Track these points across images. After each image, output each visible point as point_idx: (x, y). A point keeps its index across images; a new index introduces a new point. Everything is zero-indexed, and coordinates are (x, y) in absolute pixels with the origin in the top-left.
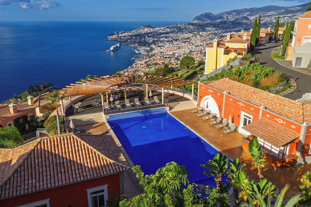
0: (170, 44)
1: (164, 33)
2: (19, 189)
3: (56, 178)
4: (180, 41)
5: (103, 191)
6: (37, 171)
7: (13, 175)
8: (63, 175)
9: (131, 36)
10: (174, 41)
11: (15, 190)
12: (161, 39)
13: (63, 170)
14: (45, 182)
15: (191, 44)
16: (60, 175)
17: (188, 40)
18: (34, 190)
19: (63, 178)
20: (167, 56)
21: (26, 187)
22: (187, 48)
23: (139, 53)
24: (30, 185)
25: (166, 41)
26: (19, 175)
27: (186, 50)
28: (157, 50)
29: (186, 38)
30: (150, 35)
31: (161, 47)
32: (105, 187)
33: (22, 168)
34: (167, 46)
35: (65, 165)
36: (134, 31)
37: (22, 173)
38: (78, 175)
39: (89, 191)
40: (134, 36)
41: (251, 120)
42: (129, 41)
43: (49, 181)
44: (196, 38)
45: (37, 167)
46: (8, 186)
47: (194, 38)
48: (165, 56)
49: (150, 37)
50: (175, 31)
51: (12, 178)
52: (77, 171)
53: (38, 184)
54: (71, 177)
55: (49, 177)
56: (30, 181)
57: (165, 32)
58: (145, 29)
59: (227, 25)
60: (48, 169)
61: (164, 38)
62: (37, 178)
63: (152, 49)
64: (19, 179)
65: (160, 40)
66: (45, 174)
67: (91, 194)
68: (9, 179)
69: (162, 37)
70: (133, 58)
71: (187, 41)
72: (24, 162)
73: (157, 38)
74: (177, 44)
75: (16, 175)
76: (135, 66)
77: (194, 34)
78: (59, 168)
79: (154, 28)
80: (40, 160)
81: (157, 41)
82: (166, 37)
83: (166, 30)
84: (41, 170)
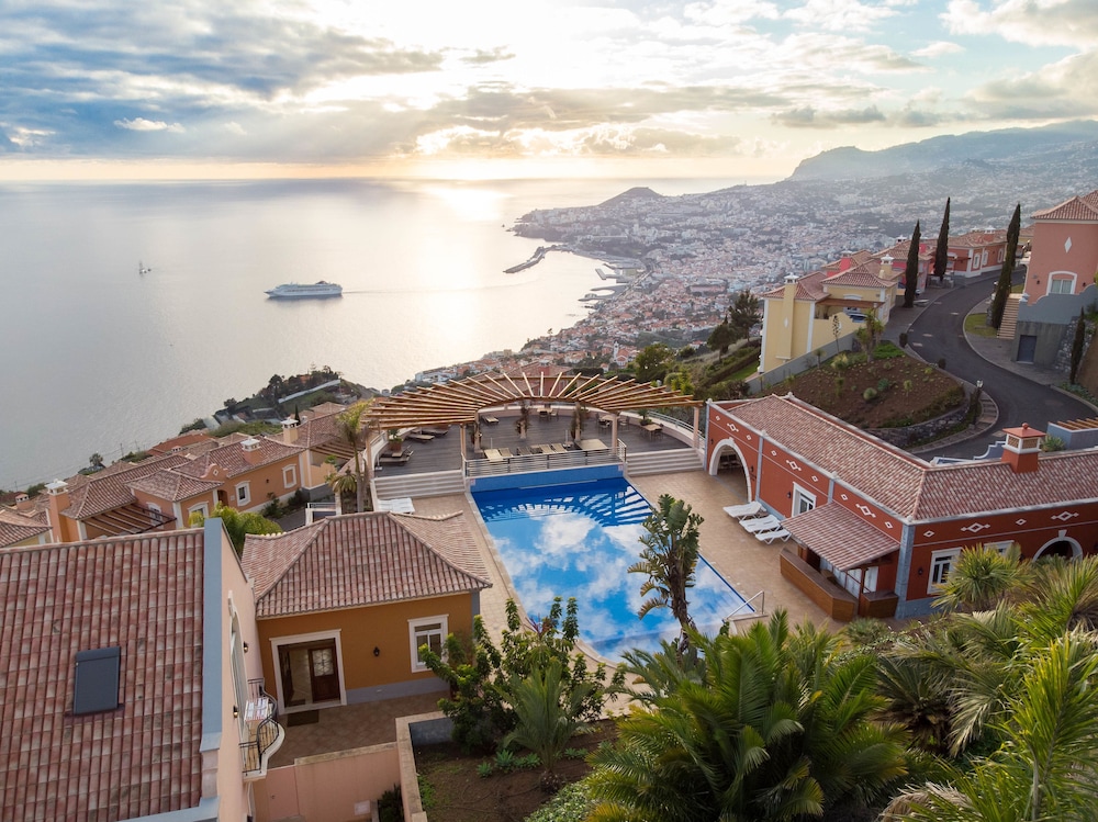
0: (715, 251)
2: (291, 603)
3: (355, 592)
4: (748, 241)
5: (438, 626)
6: (322, 577)
7: (281, 580)
8: (367, 586)
9: (586, 223)
10: (726, 239)
11: (285, 604)
12: (683, 233)
13: (367, 579)
14: (335, 596)
15: (784, 250)
16: (361, 587)
17: (775, 238)
18: (316, 607)
19: (368, 592)
20: (701, 290)
21: (303, 602)
22: (771, 264)
24: (310, 599)
25: (699, 239)
26: (291, 581)
27: (767, 270)
28: (669, 269)
29: (769, 229)
30: (647, 220)
31: (684, 260)
32: (443, 619)
33: (297, 570)
34: (702, 257)
35: (372, 571)
37: (297, 579)
38: (393, 590)
39: (413, 624)
40: (595, 225)
41: (814, 505)
43: (342, 595)
45: (322, 571)
46: (273, 598)
48: (693, 290)
49: (649, 227)
50: (732, 206)
51: (279, 585)
52: (392, 583)
53: (323, 599)
54: (380, 591)
55: (341, 589)
56: (310, 594)
57: (701, 210)
58: (633, 200)
59: (910, 188)
60: (341, 574)
61: (694, 231)
62: (322, 589)
63: (653, 265)
64: (291, 588)
65: (680, 236)
66: (335, 583)
67: (418, 629)
68: (275, 586)
69: (686, 227)
71: (770, 241)
72: (299, 560)
73: (669, 229)
74: (737, 252)
75: (285, 581)
76: (594, 321)
78: (360, 576)
80: (327, 558)
81: (670, 240)
82: (700, 228)
84: (328, 575)
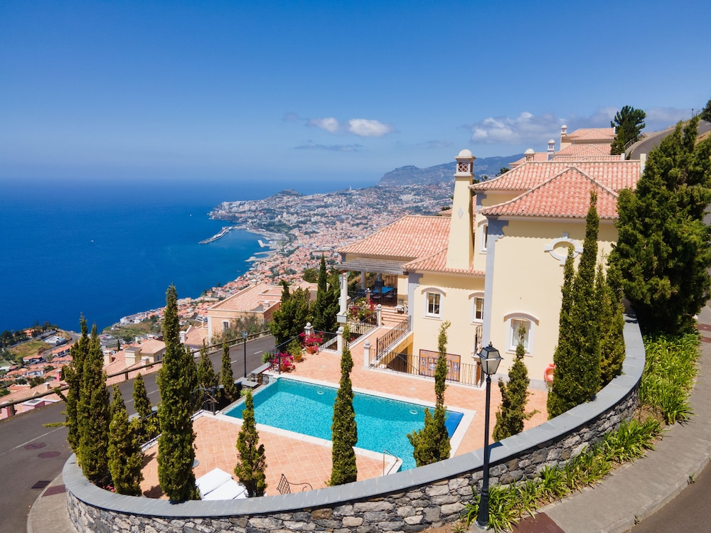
0: (330, 229)
1: (322, 207)
4: (349, 223)
9: (254, 211)
10: (337, 222)
12: (312, 218)
17: (365, 221)
23: (265, 247)
25: (322, 222)
28: (302, 241)
29: (361, 216)
30: (292, 210)
31: (311, 235)
34: (322, 233)
36: (263, 201)
40: (261, 212)
42: (250, 221)
44: (379, 217)
47: (375, 217)
49: (292, 214)
50: (342, 202)
57: (323, 204)
58: (284, 198)
61: (319, 217)
63: (293, 238)
65: (310, 220)
69: (315, 215)
70: (252, 259)
71: (361, 223)
73: (305, 216)
74: (342, 230)
76: (249, 276)
77: (377, 208)
79: (302, 196)
81: (304, 223)
82: (322, 215)
83: (325, 200)
